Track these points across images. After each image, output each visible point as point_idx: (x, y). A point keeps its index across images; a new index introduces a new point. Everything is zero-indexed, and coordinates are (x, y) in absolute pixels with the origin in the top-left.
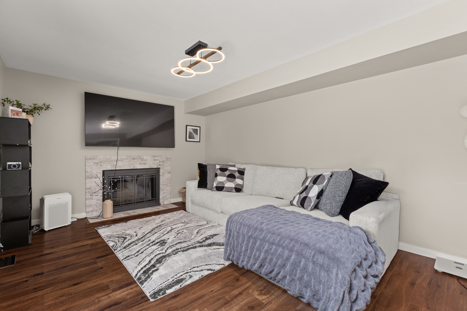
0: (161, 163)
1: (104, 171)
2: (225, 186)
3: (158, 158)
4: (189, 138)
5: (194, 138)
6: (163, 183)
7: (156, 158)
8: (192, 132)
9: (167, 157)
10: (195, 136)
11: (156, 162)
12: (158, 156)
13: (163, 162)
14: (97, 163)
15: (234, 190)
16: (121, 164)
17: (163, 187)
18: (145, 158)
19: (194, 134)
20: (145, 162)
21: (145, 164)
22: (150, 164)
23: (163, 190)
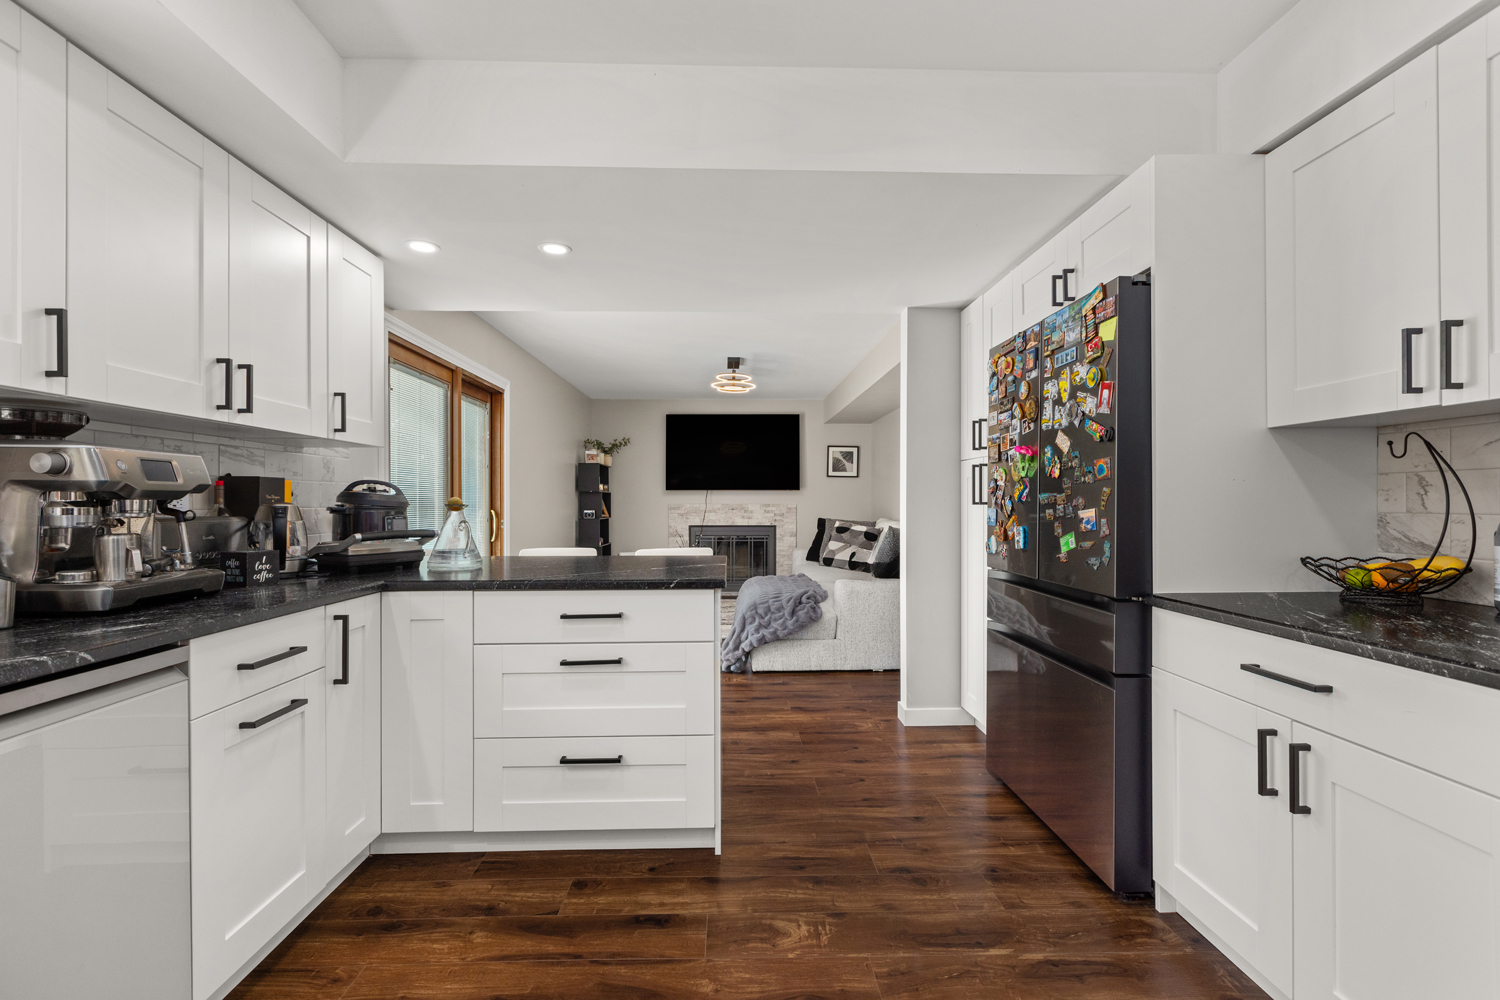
0: (778, 518)
1: (690, 527)
2: (836, 557)
3: (774, 509)
4: (834, 470)
5: (845, 470)
6: (782, 553)
7: (769, 509)
8: (841, 458)
9: (789, 506)
10: (847, 465)
11: (768, 515)
12: (773, 505)
13: (782, 515)
14: (682, 515)
15: (847, 567)
16: (714, 518)
17: (782, 560)
18: (751, 508)
19: (845, 461)
20: (750, 515)
21: (750, 518)
22: (759, 518)
23: (782, 566)
